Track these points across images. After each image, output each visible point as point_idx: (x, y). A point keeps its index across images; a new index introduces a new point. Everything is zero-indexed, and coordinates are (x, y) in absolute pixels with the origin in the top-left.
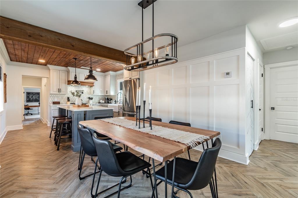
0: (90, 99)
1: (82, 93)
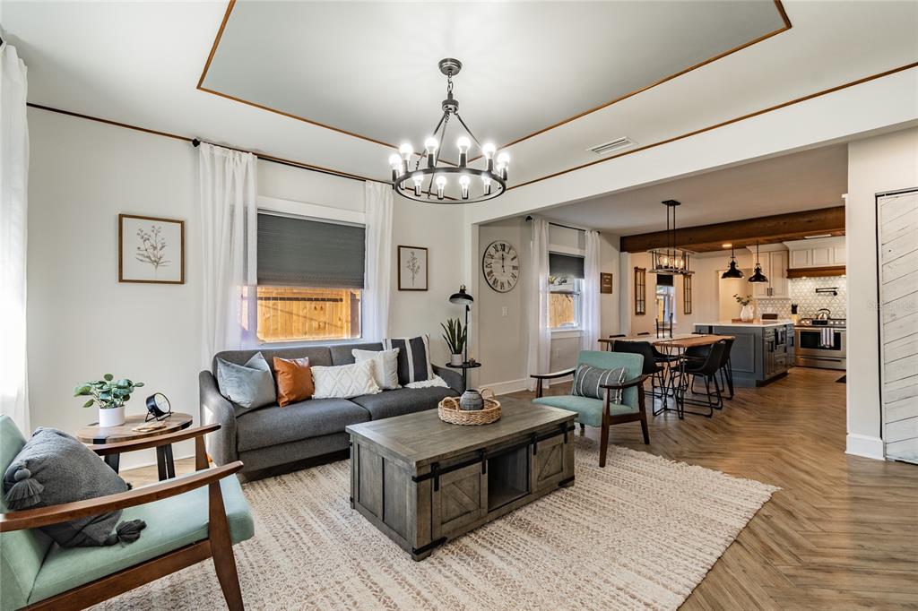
1: (835, 294)
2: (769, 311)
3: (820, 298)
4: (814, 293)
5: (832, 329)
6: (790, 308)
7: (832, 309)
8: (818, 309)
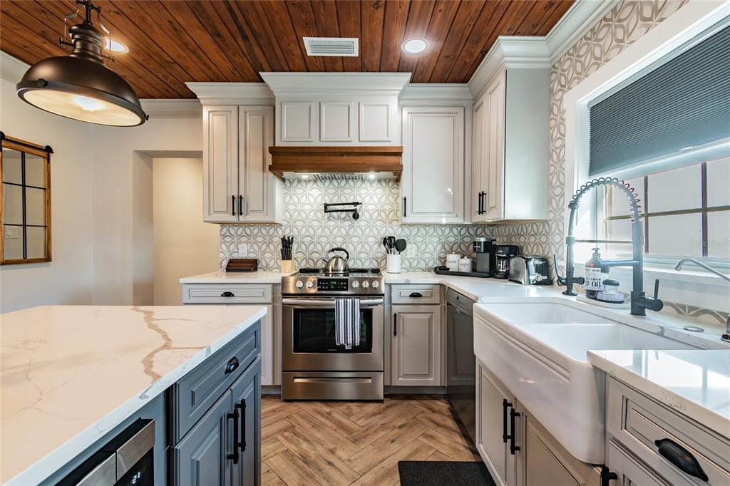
0: (395, 245)
1: (356, 216)
2: (243, 252)
3: (332, 223)
4: (321, 214)
5: (357, 301)
6: (280, 247)
7: (350, 249)
8: (328, 248)
